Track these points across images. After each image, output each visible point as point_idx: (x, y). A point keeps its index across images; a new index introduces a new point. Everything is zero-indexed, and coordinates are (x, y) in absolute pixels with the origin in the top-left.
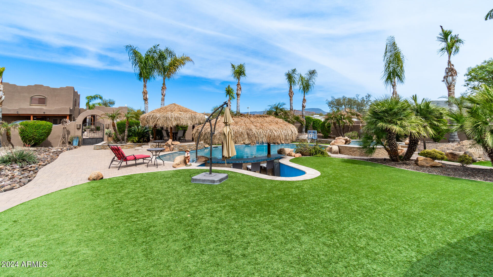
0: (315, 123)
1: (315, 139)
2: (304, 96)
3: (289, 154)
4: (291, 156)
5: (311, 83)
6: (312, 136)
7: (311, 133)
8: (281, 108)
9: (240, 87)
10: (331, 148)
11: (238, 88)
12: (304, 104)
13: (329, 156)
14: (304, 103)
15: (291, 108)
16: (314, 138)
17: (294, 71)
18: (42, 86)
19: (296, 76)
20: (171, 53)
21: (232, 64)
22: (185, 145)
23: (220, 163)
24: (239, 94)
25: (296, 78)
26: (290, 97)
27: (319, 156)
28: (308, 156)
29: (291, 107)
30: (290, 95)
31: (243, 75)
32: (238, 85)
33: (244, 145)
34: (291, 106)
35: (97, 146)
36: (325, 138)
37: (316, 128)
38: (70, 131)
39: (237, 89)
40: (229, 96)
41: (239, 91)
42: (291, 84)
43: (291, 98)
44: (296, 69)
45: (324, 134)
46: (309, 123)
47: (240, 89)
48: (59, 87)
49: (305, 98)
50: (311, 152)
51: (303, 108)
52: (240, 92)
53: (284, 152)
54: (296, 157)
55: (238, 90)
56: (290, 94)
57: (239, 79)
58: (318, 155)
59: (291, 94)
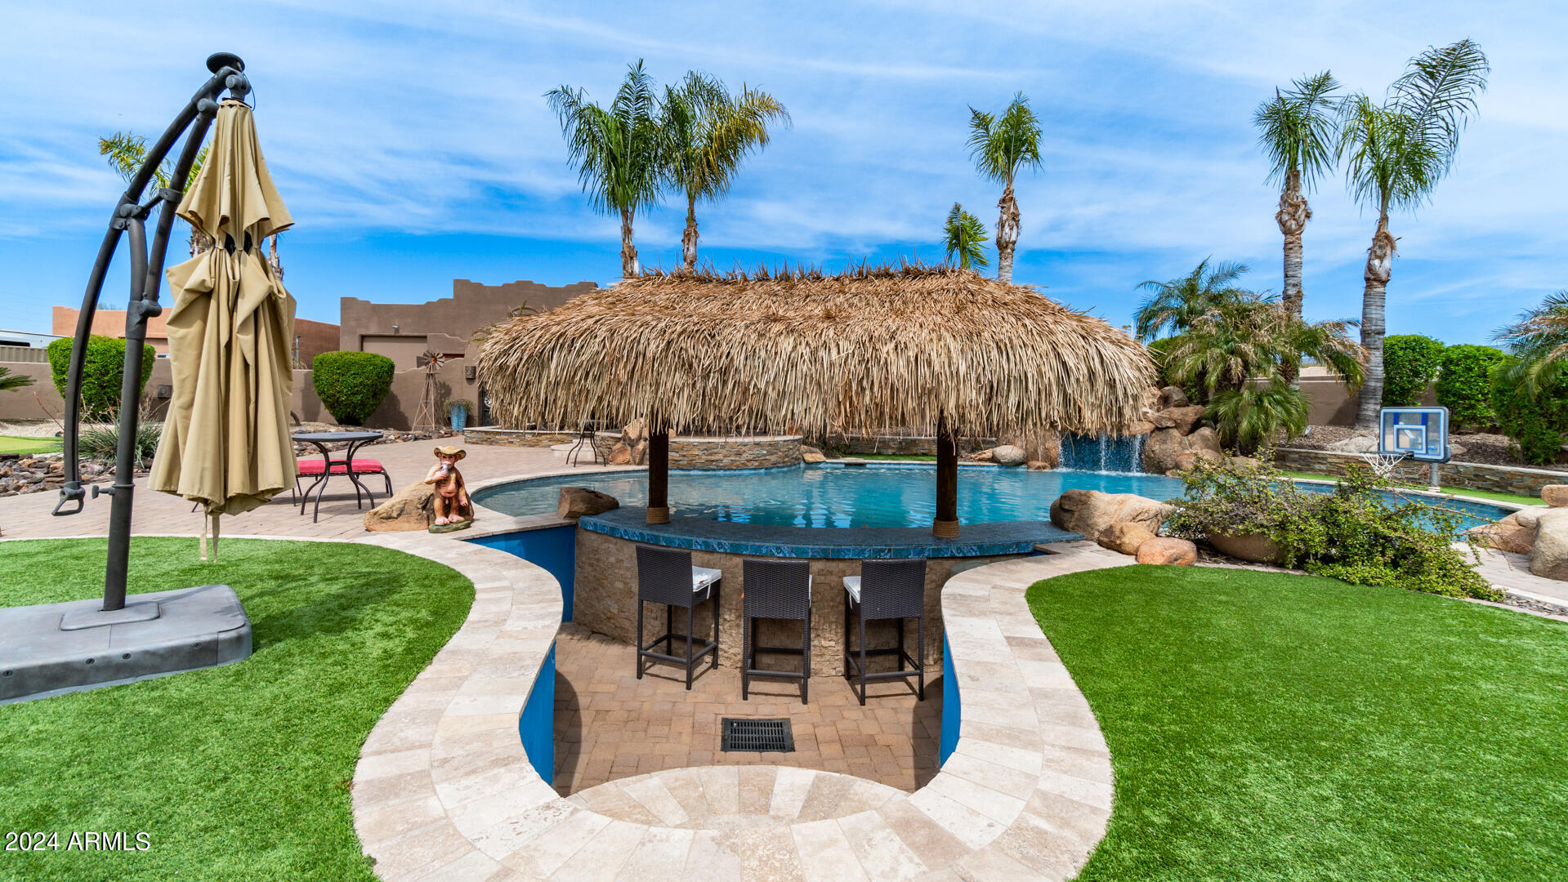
0: (1459, 369)
1: (1430, 462)
2: (1384, 219)
3: (1109, 531)
4: (1119, 549)
5: (1435, 134)
6: (1414, 443)
7: (1401, 425)
8: (1221, 287)
9: (1012, 210)
10: (1533, 530)
11: (1005, 217)
12: (1376, 262)
13: (1476, 595)
14: (1381, 258)
15: (1292, 291)
16: (1420, 453)
17: (1320, 85)
18: (530, 283)
19: (1327, 113)
20: (712, 95)
21: (974, 112)
22: (689, 444)
23: (622, 538)
24: (1007, 243)
25: (1331, 120)
26: (1287, 232)
27: (1364, 581)
28: (1263, 563)
29: (1286, 285)
30: (1282, 223)
31: (1028, 156)
32: (1003, 201)
33: (995, 468)
34: (1292, 281)
35: (473, 431)
36: (1529, 461)
37: (1467, 397)
38: (450, 390)
39: (1001, 218)
40: (962, 252)
41: (1007, 229)
42: (1293, 164)
43: (1291, 239)
44: (1332, 74)
45: (1518, 435)
46: (1417, 374)
47: (1015, 217)
48: (563, 285)
49: (1392, 230)
50: (1292, 537)
51: (1369, 287)
52: (1010, 234)
53: (1081, 519)
54: (1148, 561)
55: (1003, 226)
56: (1286, 217)
57: (1007, 175)
58: (1360, 570)
59: (1293, 216)
